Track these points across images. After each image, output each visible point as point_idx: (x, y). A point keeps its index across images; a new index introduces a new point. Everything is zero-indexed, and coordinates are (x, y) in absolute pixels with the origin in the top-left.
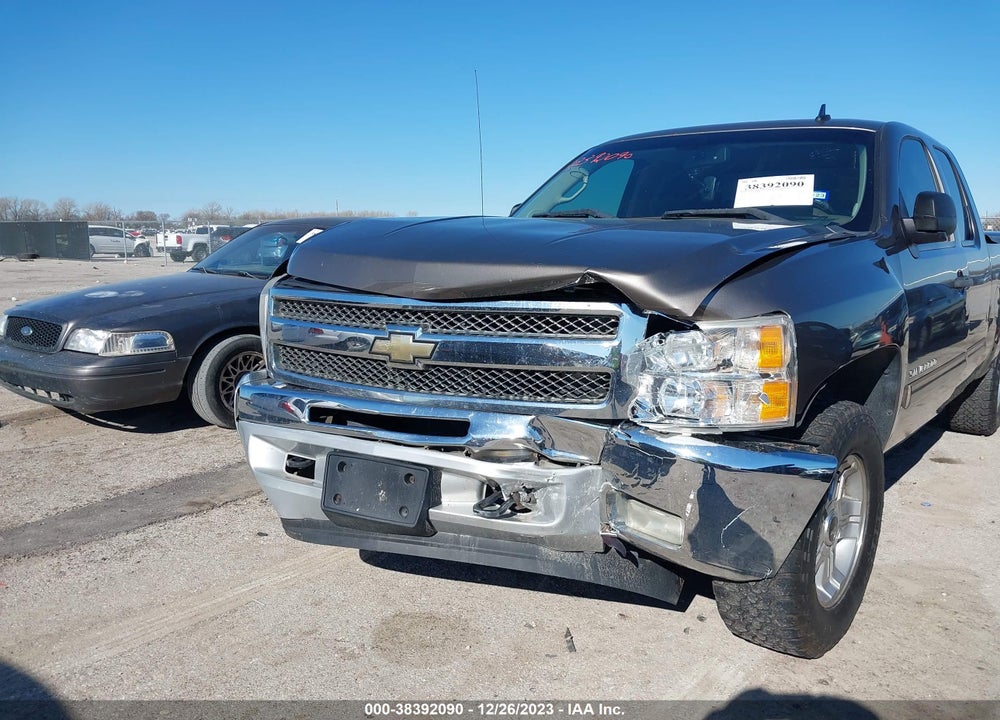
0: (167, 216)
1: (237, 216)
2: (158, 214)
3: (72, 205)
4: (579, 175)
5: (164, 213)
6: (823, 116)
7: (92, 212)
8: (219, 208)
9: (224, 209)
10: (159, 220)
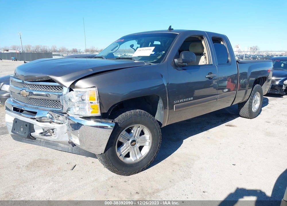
0: (80, 50)
1: (99, 50)
2: (78, 49)
3: (56, 47)
4: (116, 45)
5: (79, 49)
6: (170, 29)
7: (61, 49)
8: (94, 48)
9: (96, 48)
10: (78, 51)
